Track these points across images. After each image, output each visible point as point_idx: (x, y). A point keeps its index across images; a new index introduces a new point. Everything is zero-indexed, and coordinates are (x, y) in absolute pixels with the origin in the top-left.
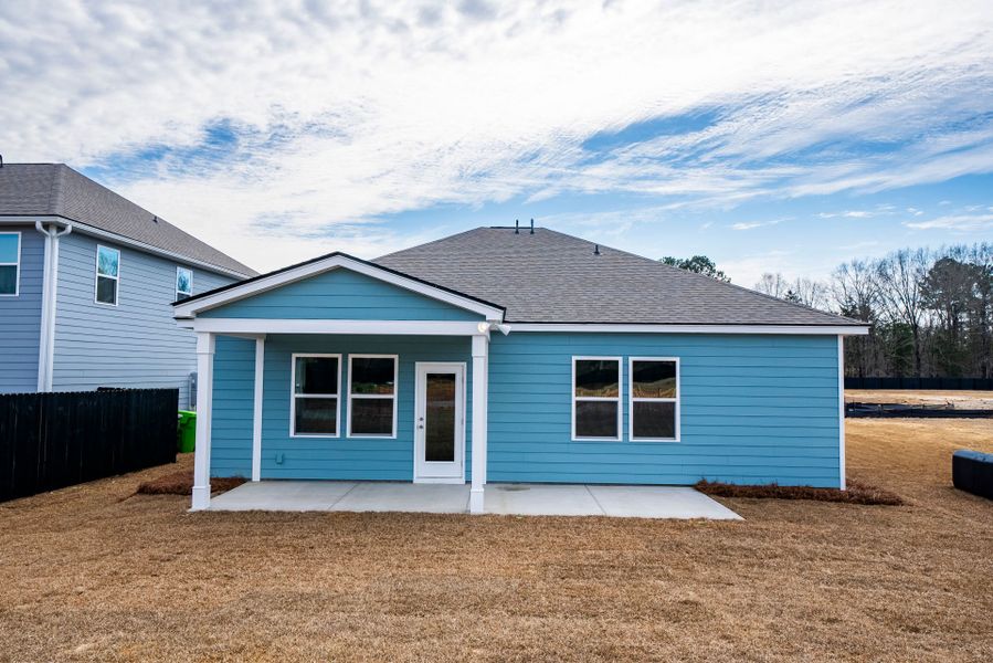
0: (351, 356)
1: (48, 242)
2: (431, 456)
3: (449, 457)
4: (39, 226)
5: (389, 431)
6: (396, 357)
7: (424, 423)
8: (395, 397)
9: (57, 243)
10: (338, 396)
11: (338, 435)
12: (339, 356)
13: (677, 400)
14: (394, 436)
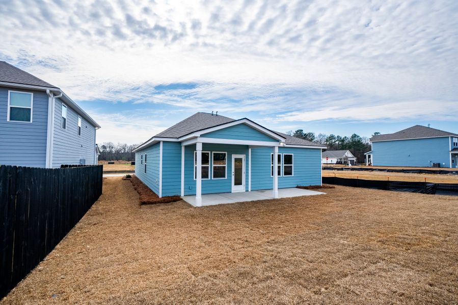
0: (213, 152)
1: (50, 99)
2: (236, 184)
3: (240, 184)
4: (48, 91)
5: (225, 177)
6: (226, 153)
7: (234, 174)
8: (226, 165)
9: (54, 100)
10: (209, 165)
11: (209, 179)
12: (209, 152)
13: (293, 165)
14: (226, 178)
